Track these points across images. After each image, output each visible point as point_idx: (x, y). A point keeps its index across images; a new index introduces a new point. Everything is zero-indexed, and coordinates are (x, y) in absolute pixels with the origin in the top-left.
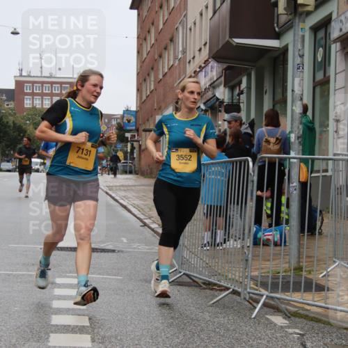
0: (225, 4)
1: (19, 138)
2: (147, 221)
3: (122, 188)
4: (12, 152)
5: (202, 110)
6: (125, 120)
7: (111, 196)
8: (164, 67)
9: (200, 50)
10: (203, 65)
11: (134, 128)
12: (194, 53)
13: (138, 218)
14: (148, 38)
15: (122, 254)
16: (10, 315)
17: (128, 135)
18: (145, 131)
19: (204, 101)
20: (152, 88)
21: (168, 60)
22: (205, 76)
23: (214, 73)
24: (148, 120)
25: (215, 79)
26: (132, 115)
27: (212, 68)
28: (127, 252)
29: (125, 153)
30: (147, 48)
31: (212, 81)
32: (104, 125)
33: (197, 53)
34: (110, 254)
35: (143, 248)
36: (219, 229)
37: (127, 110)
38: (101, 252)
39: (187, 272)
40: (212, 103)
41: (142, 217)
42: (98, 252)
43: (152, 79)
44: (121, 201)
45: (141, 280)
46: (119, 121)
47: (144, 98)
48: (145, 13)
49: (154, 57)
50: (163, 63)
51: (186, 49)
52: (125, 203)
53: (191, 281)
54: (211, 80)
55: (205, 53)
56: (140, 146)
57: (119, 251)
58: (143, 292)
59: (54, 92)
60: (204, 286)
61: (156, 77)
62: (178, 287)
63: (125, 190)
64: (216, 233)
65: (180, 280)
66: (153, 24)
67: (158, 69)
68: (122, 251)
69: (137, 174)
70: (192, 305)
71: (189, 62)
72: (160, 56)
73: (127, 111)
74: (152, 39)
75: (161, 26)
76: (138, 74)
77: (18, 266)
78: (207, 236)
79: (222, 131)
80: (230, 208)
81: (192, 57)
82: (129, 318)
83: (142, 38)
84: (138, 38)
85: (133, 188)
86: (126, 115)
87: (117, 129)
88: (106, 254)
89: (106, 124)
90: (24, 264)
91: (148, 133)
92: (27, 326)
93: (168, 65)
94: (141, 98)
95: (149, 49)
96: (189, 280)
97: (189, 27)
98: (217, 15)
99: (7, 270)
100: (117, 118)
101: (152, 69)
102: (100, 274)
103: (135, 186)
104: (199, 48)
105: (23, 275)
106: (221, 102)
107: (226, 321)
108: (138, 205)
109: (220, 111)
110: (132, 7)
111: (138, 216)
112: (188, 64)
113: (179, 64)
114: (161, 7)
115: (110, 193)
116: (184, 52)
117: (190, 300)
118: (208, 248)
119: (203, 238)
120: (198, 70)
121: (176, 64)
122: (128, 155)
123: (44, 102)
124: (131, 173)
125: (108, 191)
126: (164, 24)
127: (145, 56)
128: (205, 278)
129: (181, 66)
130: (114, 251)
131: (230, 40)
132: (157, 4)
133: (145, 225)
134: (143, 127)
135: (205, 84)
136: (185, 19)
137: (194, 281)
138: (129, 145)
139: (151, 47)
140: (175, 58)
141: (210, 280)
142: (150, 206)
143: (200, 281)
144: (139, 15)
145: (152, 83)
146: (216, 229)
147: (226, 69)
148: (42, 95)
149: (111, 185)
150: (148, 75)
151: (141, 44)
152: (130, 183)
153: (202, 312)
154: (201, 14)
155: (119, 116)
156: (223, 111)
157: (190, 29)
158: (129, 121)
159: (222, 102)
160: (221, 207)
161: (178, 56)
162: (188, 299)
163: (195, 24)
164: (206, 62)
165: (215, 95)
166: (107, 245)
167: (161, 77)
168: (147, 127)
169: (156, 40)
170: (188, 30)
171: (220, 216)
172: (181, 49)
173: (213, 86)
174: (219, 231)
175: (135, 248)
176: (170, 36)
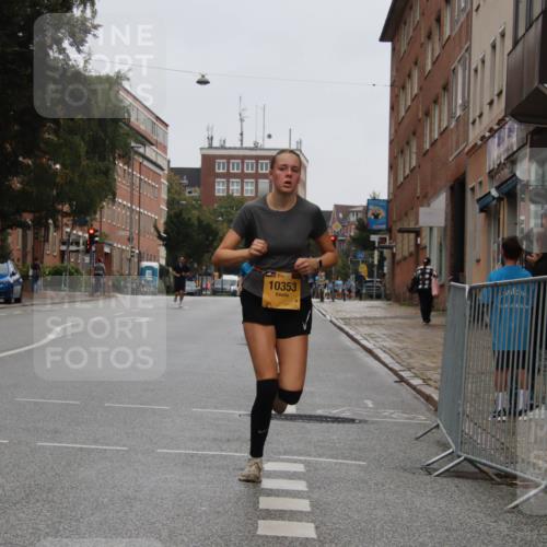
0: (533, 30)
1: (207, 243)
2: (405, 374)
3: (365, 322)
4: (196, 265)
5: (494, 198)
6: (370, 215)
7: (347, 334)
8: (433, 131)
9: (491, 103)
10: (496, 127)
11: (384, 227)
12: (481, 108)
13: (391, 369)
14: (408, 86)
15: (365, 426)
16: (194, 517)
17: (375, 238)
18: (402, 231)
19: (496, 184)
20: (414, 163)
21: (440, 120)
22: (499, 145)
23: (514, 139)
24: (406, 214)
25: (515, 149)
26: (382, 206)
27: (510, 131)
28: (373, 423)
29: (370, 266)
30: (406, 100)
31: (510, 152)
32: (337, 223)
33: (486, 108)
34: (348, 426)
35: (398, 417)
36: (522, 388)
37: (374, 199)
38: (333, 422)
39: (470, 456)
40: (510, 187)
41: (397, 367)
42: (328, 422)
43: (414, 150)
44: (364, 342)
45: (396, 467)
46: (360, 215)
47: (401, 179)
48: (403, 47)
49: (417, 115)
50: (431, 124)
51: (469, 102)
52: (369, 345)
53: (476, 470)
54: (508, 150)
55: (500, 107)
56: (394, 255)
57: (360, 422)
58: (398, 487)
59: (260, 171)
60: (498, 480)
61: (420, 147)
62: (456, 481)
63: (368, 325)
64: (516, 394)
65: (460, 468)
66: (416, 63)
67: (423, 135)
68: (366, 422)
69: (389, 300)
70: (478, 509)
71: (474, 123)
72: (427, 114)
73: (374, 201)
74: (414, 87)
75: (429, 67)
76: (391, 142)
77: (205, 443)
78: (502, 399)
79: (526, 231)
80: (540, 355)
81: (478, 114)
82: (378, 527)
83: (398, 86)
84: (392, 85)
85: (383, 322)
86: (371, 207)
87: (357, 228)
88: (341, 425)
89: (340, 221)
90: (215, 440)
91: (406, 235)
92: (221, 537)
93: (439, 127)
94: (396, 179)
95: (409, 103)
96: (473, 469)
97: (473, 67)
98: (519, 48)
99: (189, 449)
100: (357, 212)
101: (414, 134)
102: (332, 457)
103: (385, 318)
104: (488, 101)
105: (213, 456)
106: (524, 185)
107: (535, 537)
108: (390, 350)
109: (523, 200)
110: (383, 39)
111: (390, 366)
112: (471, 126)
113: (457, 126)
114: (429, 36)
115: (347, 329)
116: (465, 106)
117: (476, 502)
118: (504, 418)
119: (496, 402)
120: (487, 134)
121: (452, 126)
122: (375, 270)
123: (245, 188)
124: (378, 297)
125: (344, 327)
126: (434, 63)
127: (402, 113)
128: (499, 466)
129: (461, 128)
130: (353, 421)
131: (540, 87)
132: (423, 32)
133: (402, 380)
134: (399, 226)
135: (499, 157)
136: (467, 55)
137: (482, 471)
138: (376, 253)
139: (413, 100)
140: (451, 116)
141: (508, 470)
142: (409, 351)
143: (490, 472)
144: (393, 49)
145: (414, 156)
146: (516, 388)
147: (533, 133)
148: (242, 176)
149: (348, 316)
150: (408, 143)
151: (397, 96)
152: (378, 313)
153: (495, 522)
154: (494, 47)
155: (361, 209)
156: (527, 199)
157: (476, 71)
158: (376, 217)
159: (527, 185)
160: (524, 352)
161: (455, 113)
162: (472, 501)
163: (483, 62)
164: (501, 122)
165: (514, 175)
166: (343, 412)
167: (427, 146)
168: (406, 226)
169: (421, 88)
170: (472, 72)
171: (523, 368)
172: (460, 101)
173: (512, 159)
174: (521, 392)
175: (385, 417)
176: (442, 82)
